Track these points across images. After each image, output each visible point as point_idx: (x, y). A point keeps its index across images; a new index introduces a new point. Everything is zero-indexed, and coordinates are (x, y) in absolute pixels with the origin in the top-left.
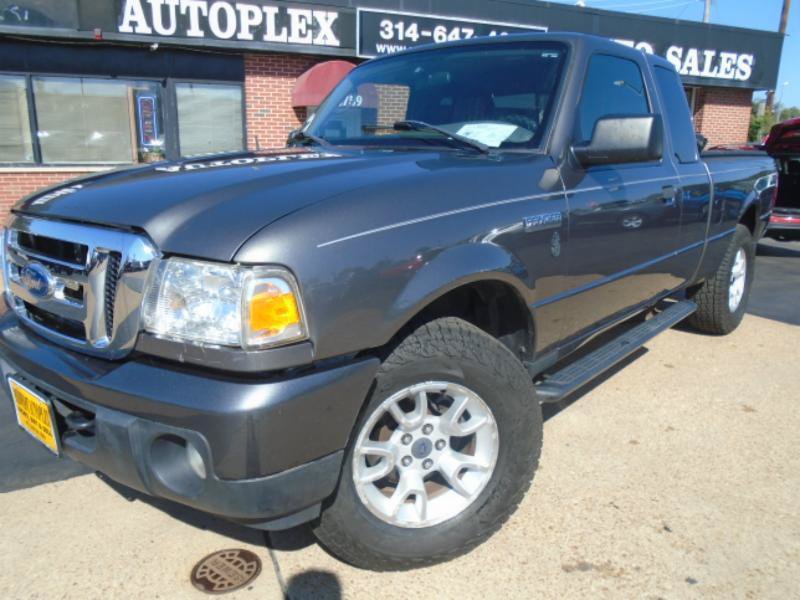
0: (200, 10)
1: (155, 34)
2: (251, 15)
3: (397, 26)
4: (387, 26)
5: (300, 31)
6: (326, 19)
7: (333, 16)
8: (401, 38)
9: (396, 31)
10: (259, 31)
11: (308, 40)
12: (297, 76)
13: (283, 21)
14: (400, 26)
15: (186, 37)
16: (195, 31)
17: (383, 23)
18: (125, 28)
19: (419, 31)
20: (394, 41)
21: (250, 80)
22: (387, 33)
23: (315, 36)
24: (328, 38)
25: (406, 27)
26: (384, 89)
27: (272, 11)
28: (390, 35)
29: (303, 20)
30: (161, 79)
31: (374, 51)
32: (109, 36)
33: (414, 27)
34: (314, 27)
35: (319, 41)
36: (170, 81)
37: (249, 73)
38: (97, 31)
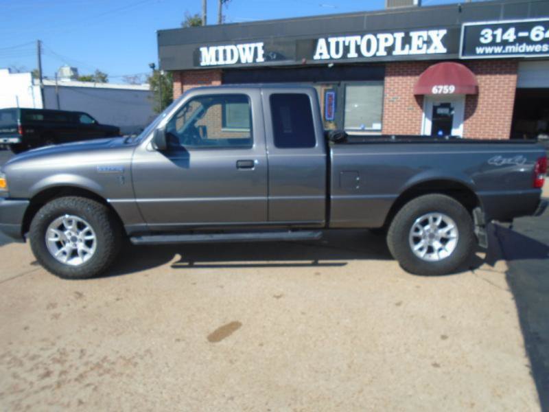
0: (356, 42)
1: (331, 58)
2: (386, 40)
3: (495, 32)
4: (486, 33)
5: (418, 46)
6: (438, 35)
7: (443, 32)
8: (498, 40)
9: (494, 36)
10: (390, 50)
11: (423, 51)
12: (418, 74)
13: (407, 41)
14: (499, 32)
15: (347, 58)
16: (353, 54)
17: (483, 32)
18: (317, 57)
19: (516, 33)
20: (493, 43)
21: (387, 79)
22: (486, 38)
23: (428, 47)
24: (438, 48)
25: (503, 32)
26: (486, 79)
27: (399, 36)
28: (490, 39)
29: (421, 38)
30: (337, 82)
31: (474, 53)
32: (309, 62)
33: (512, 31)
34: (429, 42)
35: (431, 51)
36: (343, 83)
37: (387, 75)
38: (304, 60)
